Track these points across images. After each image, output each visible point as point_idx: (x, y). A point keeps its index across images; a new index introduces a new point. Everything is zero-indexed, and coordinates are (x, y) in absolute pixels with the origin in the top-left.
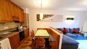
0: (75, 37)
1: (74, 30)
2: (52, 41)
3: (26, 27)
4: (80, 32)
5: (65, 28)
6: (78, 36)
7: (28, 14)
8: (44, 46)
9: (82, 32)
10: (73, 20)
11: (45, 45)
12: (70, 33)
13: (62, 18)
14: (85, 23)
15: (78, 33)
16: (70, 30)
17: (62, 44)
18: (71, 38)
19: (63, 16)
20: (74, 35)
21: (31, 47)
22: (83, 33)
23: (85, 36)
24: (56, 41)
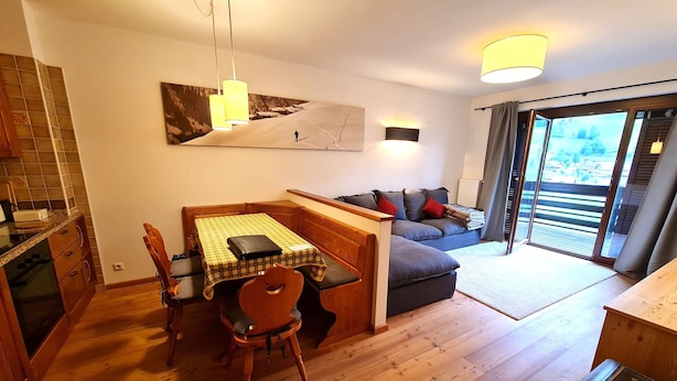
0: (436, 238)
1: (426, 202)
2: (334, 279)
3: (57, 205)
4: (453, 208)
5: (381, 190)
6: (447, 231)
7: (55, 74)
8: (294, 321)
9: (457, 210)
10: (416, 140)
11: (298, 315)
12: (409, 218)
13: (359, 126)
14: (467, 157)
15: (445, 214)
16: (406, 199)
17: (391, 289)
18: (419, 245)
19: (362, 110)
20: (428, 228)
21: (170, 364)
22: (465, 212)
23: (472, 226)
24: (354, 276)
